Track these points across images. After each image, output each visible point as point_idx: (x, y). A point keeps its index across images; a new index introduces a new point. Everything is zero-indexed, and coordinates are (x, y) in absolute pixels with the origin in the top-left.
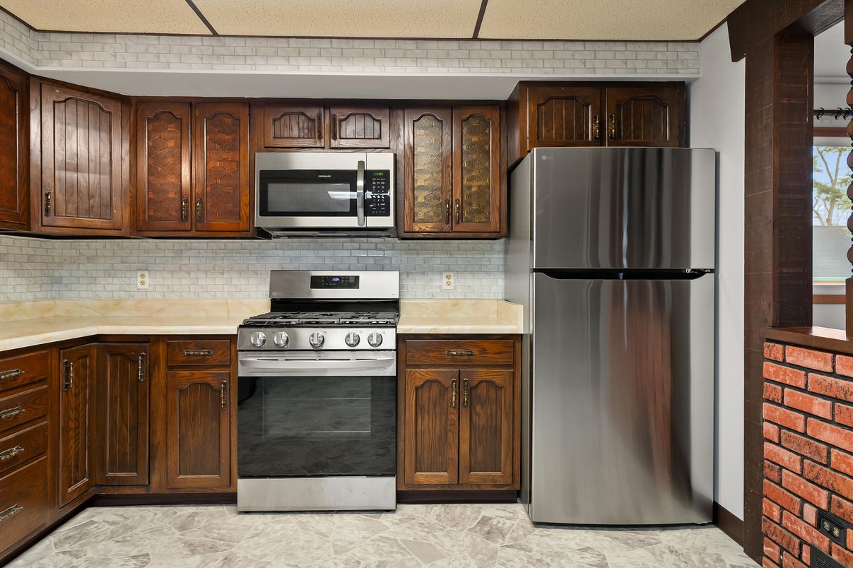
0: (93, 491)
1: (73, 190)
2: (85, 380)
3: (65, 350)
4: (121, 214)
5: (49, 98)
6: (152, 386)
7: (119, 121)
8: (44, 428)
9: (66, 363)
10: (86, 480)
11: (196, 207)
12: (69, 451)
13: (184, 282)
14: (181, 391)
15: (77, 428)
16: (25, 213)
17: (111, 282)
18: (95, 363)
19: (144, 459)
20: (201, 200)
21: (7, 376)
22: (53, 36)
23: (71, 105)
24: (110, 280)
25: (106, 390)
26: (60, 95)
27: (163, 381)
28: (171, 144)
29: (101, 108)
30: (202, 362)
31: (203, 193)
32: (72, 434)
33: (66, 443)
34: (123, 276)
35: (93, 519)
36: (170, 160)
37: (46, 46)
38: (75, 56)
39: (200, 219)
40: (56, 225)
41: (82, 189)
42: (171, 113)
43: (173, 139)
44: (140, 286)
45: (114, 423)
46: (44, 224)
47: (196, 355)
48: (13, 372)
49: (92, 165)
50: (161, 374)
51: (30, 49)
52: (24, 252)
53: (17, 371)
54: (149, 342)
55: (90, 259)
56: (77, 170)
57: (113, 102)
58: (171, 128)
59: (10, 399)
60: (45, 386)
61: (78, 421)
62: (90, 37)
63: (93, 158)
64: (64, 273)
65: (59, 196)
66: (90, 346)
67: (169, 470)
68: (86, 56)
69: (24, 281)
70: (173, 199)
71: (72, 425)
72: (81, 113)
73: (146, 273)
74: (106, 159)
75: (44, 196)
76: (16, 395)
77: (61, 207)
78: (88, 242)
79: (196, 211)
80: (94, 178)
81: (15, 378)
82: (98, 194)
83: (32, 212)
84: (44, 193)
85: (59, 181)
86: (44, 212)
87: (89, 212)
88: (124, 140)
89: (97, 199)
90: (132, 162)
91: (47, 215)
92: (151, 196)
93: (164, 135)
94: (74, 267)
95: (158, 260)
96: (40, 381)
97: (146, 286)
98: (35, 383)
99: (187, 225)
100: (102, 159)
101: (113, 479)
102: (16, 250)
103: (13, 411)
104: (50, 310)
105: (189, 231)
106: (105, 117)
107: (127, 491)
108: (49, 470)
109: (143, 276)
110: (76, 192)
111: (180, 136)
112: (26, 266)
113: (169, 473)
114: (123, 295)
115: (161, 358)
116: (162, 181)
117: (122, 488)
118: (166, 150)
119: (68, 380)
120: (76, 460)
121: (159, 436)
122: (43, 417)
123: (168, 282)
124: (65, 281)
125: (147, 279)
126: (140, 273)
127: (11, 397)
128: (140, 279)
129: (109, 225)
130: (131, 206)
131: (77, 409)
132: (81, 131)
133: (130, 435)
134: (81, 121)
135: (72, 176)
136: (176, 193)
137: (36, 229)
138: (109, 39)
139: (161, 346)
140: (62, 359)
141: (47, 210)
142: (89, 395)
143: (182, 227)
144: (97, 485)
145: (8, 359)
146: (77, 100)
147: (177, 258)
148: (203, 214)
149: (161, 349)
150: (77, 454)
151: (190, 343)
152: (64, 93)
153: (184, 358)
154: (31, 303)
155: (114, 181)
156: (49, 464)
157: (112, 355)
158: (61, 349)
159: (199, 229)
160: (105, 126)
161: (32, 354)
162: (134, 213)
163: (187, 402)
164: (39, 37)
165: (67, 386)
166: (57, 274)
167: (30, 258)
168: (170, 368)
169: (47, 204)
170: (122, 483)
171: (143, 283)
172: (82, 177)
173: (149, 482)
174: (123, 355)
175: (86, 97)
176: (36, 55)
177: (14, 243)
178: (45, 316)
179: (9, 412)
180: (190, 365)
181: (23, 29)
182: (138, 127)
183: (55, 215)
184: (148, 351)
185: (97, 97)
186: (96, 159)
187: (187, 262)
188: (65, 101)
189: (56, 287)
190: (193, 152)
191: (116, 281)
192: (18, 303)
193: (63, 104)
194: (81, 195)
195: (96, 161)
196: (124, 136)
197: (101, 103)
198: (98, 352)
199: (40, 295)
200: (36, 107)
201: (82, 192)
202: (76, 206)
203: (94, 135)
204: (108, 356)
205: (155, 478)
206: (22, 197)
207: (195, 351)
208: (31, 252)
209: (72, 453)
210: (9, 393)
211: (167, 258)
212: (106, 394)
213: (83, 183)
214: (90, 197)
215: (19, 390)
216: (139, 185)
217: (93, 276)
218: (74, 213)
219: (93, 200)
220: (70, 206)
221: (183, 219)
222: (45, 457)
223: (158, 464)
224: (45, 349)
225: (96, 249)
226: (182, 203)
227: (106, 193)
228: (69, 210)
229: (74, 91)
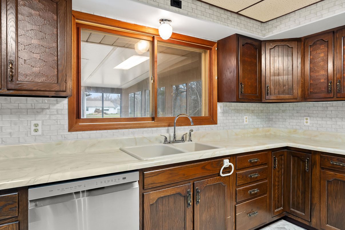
0: (285, 214)
1: (277, 84)
2: (282, 165)
3: (274, 152)
4: (297, 91)
5: (268, 48)
6: (312, 175)
7: (296, 50)
8: (266, 183)
9: (275, 157)
10: (282, 208)
11: (337, 85)
12: (275, 194)
13: (328, 123)
14: (328, 181)
15: (278, 185)
16: (260, 95)
17: (292, 121)
18: (286, 159)
19: (308, 209)
20: (340, 81)
21: (254, 161)
22: (270, 22)
23: (277, 48)
24: (292, 120)
25: (291, 171)
26: (272, 45)
27: (318, 174)
28: (322, 55)
29: (288, 46)
30: (342, 169)
31: (341, 78)
32: (277, 187)
33: (274, 191)
34: (298, 119)
35: (285, 226)
36: (322, 63)
37: (267, 27)
38: (278, 28)
39: (339, 91)
40: (271, 99)
41: (281, 83)
42: (322, 40)
43: (323, 52)
44: (305, 124)
45: (294, 187)
46: (266, 99)
47: (338, 165)
48: (255, 160)
49: (285, 72)
50: (317, 170)
51: (261, 30)
52: (260, 109)
53: (257, 159)
54: (311, 153)
55: (284, 111)
56: (279, 75)
57: (293, 42)
58: (322, 47)
59: (255, 170)
60: (266, 166)
61: (279, 182)
62: (284, 17)
63: (285, 69)
64: (274, 117)
65: (272, 87)
66: (284, 151)
67: (321, 219)
68: (282, 26)
69: (260, 120)
70: (323, 82)
71: (277, 184)
72: (280, 51)
73: (309, 118)
74: (290, 68)
75: (266, 88)
76: (256, 169)
77: (273, 92)
78: (283, 104)
79: (337, 87)
80: (285, 77)
81: (256, 162)
82: (287, 84)
83: (262, 94)
84: (266, 86)
85: (272, 81)
86: (266, 94)
87: (283, 92)
88: (298, 58)
89: (287, 86)
90: (302, 68)
91: (267, 95)
92: (312, 82)
93: (319, 51)
94: (277, 114)
95: (314, 112)
96: (265, 164)
97: (309, 124)
98: (263, 164)
99: (331, 95)
100: (289, 69)
101: (294, 212)
102: (257, 109)
103: (255, 175)
104: (268, 131)
105: (333, 98)
106: (290, 49)
107: (300, 220)
108: (268, 200)
109: (307, 119)
110: (278, 84)
111: (327, 50)
112: (260, 114)
113: (321, 221)
114: (298, 127)
115: (317, 162)
116: (317, 74)
117: (298, 218)
118: (319, 59)
119: (275, 165)
120: (278, 198)
121: (316, 200)
122: (266, 179)
123: (320, 122)
124: (274, 120)
125: (309, 121)
126: (305, 118)
127: (255, 169)
128: (305, 121)
129: (292, 97)
130: (302, 88)
131: (278, 177)
132: (280, 58)
133: (301, 195)
134: (280, 54)
135: (277, 78)
136: (325, 79)
137: (263, 100)
138: (293, 14)
139: (317, 156)
140: (273, 156)
141: (267, 93)
142: (284, 172)
143: (328, 96)
144: (286, 212)
145: (254, 154)
146: (278, 46)
147: (325, 111)
148: (341, 89)
149: (317, 158)
150: (278, 196)
151: (334, 158)
152: (274, 44)
153: (330, 165)
154: (262, 129)
155: (294, 77)
156: (268, 198)
157: (293, 156)
158: (272, 151)
159: (339, 96)
160: (290, 53)
161: (262, 153)
162: (303, 91)
163: (332, 187)
164: (265, 25)
165: (275, 167)
166: (271, 117)
167: (262, 111)
168: (323, 168)
169: (268, 91)
170: (297, 216)
171: (307, 122)
172: (281, 78)
173: (311, 221)
174: (298, 157)
175: (282, 43)
176: (264, 32)
177: (256, 106)
178: (267, 134)
179: (254, 175)
180: (333, 169)
181: (259, 23)
182: (305, 51)
183: (270, 95)
184: (310, 158)
185: (286, 42)
186: (286, 68)
187: (331, 113)
188: (274, 48)
189: (271, 122)
190: (335, 57)
191: (294, 121)
192: (258, 128)
193: (273, 49)
194: (280, 86)
195: (286, 70)
196: (298, 56)
197: (289, 44)
198: (287, 154)
199: (265, 125)
200: (263, 53)
201: (280, 84)
202: (278, 90)
203: (286, 59)
204: (292, 157)
205: (314, 220)
206: (259, 89)
207: (337, 163)
208: (262, 109)
209: (276, 195)
210: (254, 167)
211: (319, 111)
212: (290, 173)
213: (281, 80)
214: (284, 86)
215: (258, 167)
216: (305, 78)
217: (285, 118)
218: (277, 93)
219: (285, 87)
220: (276, 91)
221: (329, 92)
222: (266, 195)
223: (315, 213)
224: (267, 151)
225: (286, 107)
226: (328, 84)
227: (290, 83)
228: (275, 93)
229: (278, 42)
